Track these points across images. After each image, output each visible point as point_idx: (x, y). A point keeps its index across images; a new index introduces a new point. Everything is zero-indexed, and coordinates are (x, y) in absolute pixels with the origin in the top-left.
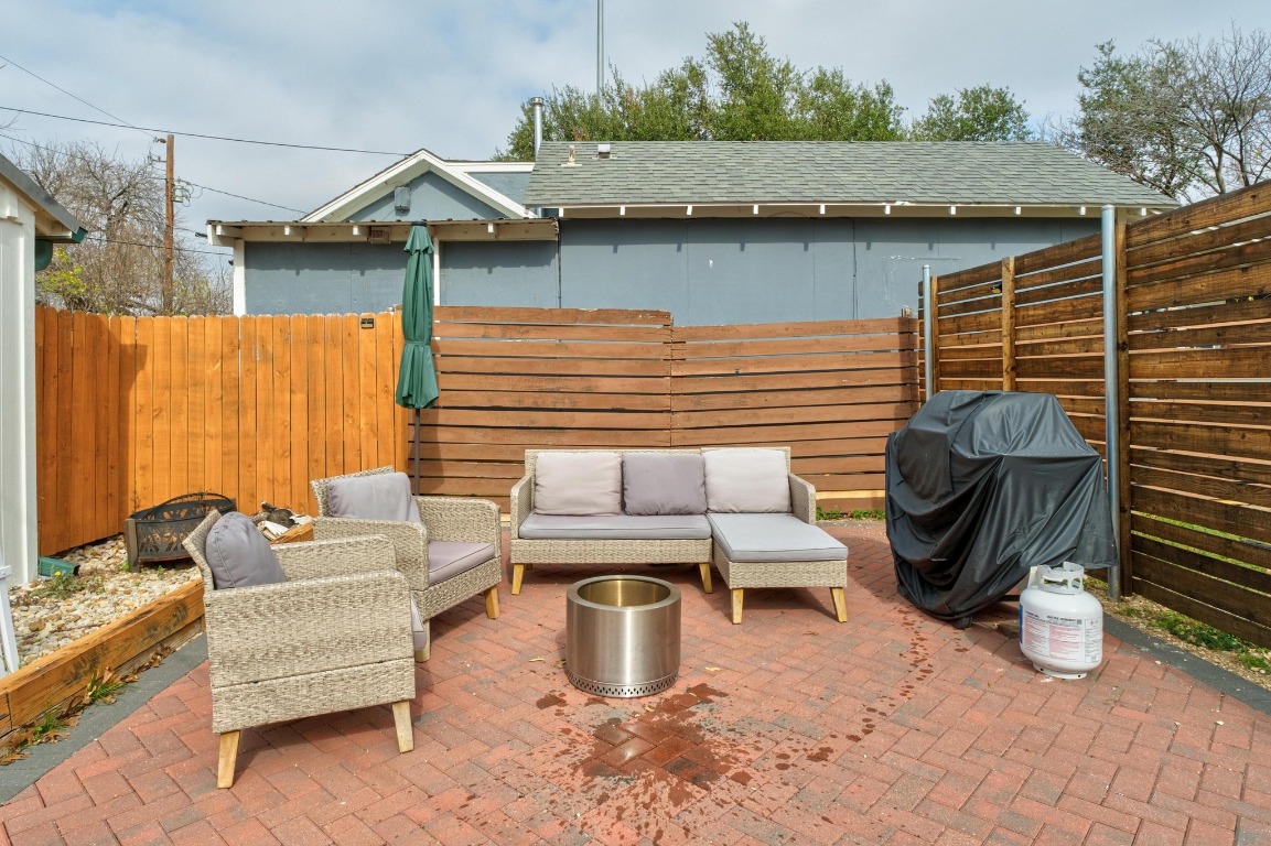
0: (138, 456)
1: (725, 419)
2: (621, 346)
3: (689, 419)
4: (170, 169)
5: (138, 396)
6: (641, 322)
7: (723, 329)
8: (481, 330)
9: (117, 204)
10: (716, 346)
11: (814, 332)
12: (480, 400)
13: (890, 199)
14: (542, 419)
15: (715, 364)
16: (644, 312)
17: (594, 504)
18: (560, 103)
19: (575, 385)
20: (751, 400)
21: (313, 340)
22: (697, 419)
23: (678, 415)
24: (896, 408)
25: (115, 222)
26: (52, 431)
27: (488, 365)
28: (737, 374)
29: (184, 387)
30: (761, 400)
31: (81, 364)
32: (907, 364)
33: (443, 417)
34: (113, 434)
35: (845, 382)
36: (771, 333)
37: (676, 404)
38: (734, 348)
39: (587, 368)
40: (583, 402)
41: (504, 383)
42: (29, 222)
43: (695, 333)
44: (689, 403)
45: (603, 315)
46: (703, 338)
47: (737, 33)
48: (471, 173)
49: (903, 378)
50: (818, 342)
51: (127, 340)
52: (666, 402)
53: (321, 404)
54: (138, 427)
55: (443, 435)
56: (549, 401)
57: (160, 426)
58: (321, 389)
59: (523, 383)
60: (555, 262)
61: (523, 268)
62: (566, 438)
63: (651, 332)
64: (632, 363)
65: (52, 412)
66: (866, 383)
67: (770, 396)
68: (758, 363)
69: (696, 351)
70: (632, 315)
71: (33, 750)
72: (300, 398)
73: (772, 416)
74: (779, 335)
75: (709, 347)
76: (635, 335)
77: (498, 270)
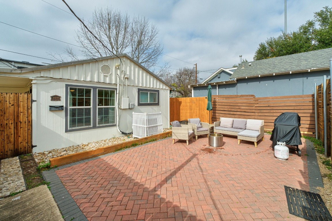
0: (181, 115)
1: (266, 114)
2: (245, 101)
3: (259, 114)
4: (196, 69)
5: (181, 107)
6: (249, 97)
7: (266, 98)
8: (222, 98)
9: (190, 75)
10: (264, 101)
11: (287, 98)
12: (222, 109)
13: (310, 68)
14: (232, 113)
15: (264, 104)
16: (249, 95)
17: (227, 126)
18: (269, 41)
19: (237, 107)
20: (272, 111)
21: (199, 101)
22: (260, 114)
23: (256, 113)
24: (310, 114)
25: (190, 78)
26: (172, 112)
27: (223, 104)
28: (269, 106)
29: (186, 106)
30: (275, 111)
31: (175, 104)
32: (313, 105)
33: (217, 112)
34: (179, 112)
35: (296, 108)
36: (276, 98)
37: (256, 111)
38: (268, 101)
39: (239, 105)
40: (239, 110)
41: (226, 107)
42: (169, 89)
43: (260, 99)
44: (258, 111)
45: (242, 96)
46: (261, 99)
47: (325, 10)
48: (229, 70)
49: (313, 108)
50: (289, 100)
51: (180, 101)
52: (254, 111)
53: (200, 109)
54: (181, 111)
55: (217, 114)
56: (233, 110)
57: (183, 111)
58: (200, 107)
59: (229, 107)
60: (236, 87)
61: (231, 88)
62: (236, 116)
63: (251, 98)
64: (247, 104)
65: (172, 109)
66: (302, 109)
67: (277, 111)
68: (274, 104)
69: (260, 102)
70: (247, 96)
71: (163, 139)
72: (198, 108)
73: (277, 115)
74: (278, 99)
75: (263, 101)
76: (248, 99)
77: (227, 89)
